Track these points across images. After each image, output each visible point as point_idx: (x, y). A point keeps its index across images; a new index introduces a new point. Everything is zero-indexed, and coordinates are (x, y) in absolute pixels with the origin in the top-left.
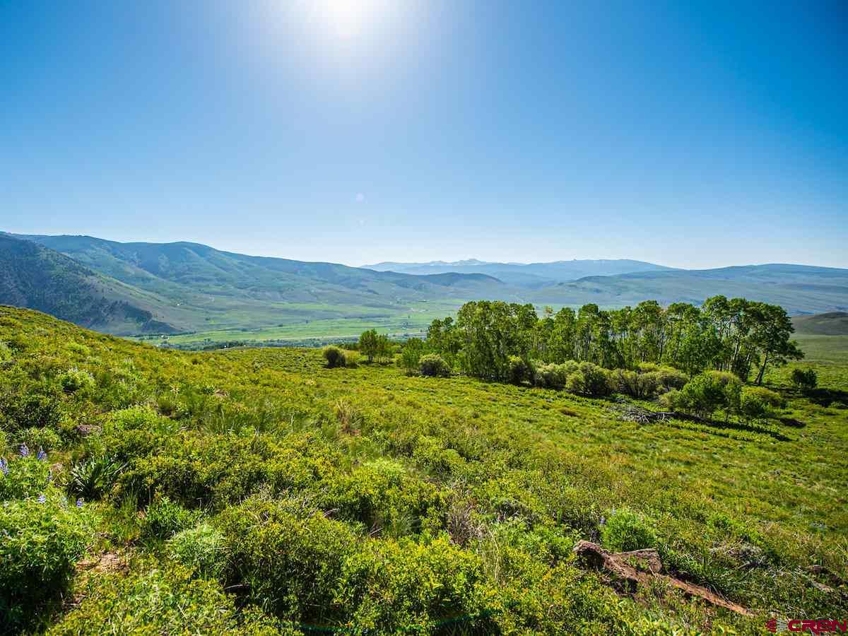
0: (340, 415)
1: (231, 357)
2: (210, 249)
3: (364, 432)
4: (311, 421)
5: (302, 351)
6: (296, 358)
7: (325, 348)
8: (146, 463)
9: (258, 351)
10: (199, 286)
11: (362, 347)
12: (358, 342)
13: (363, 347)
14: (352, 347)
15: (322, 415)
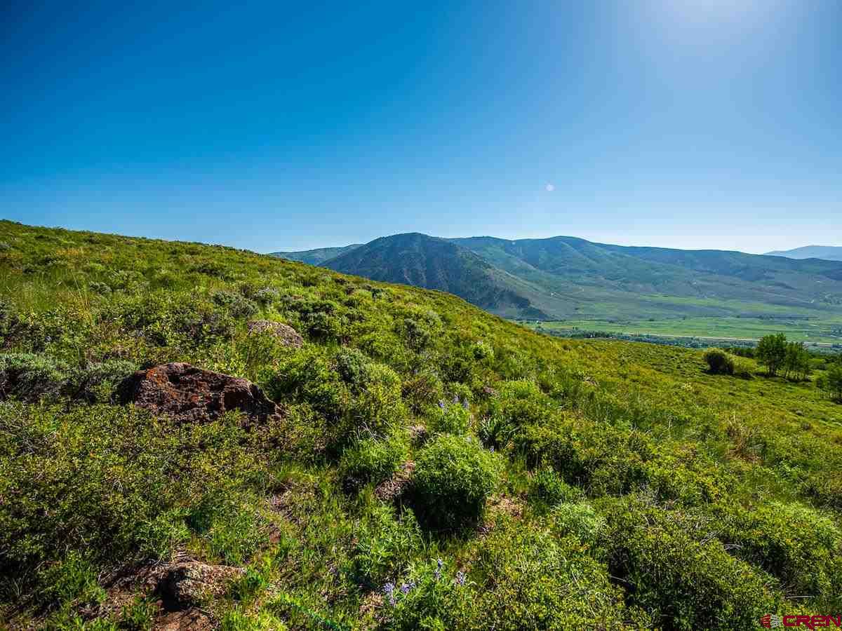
0: (730, 432)
1: (598, 348)
2: (584, 241)
3: (767, 460)
4: (692, 431)
5: (676, 350)
6: (668, 357)
7: (705, 350)
8: (534, 431)
9: (626, 345)
10: (572, 277)
11: (760, 355)
12: (753, 347)
13: (762, 355)
14: (745, 353)
15: (707, 427)
